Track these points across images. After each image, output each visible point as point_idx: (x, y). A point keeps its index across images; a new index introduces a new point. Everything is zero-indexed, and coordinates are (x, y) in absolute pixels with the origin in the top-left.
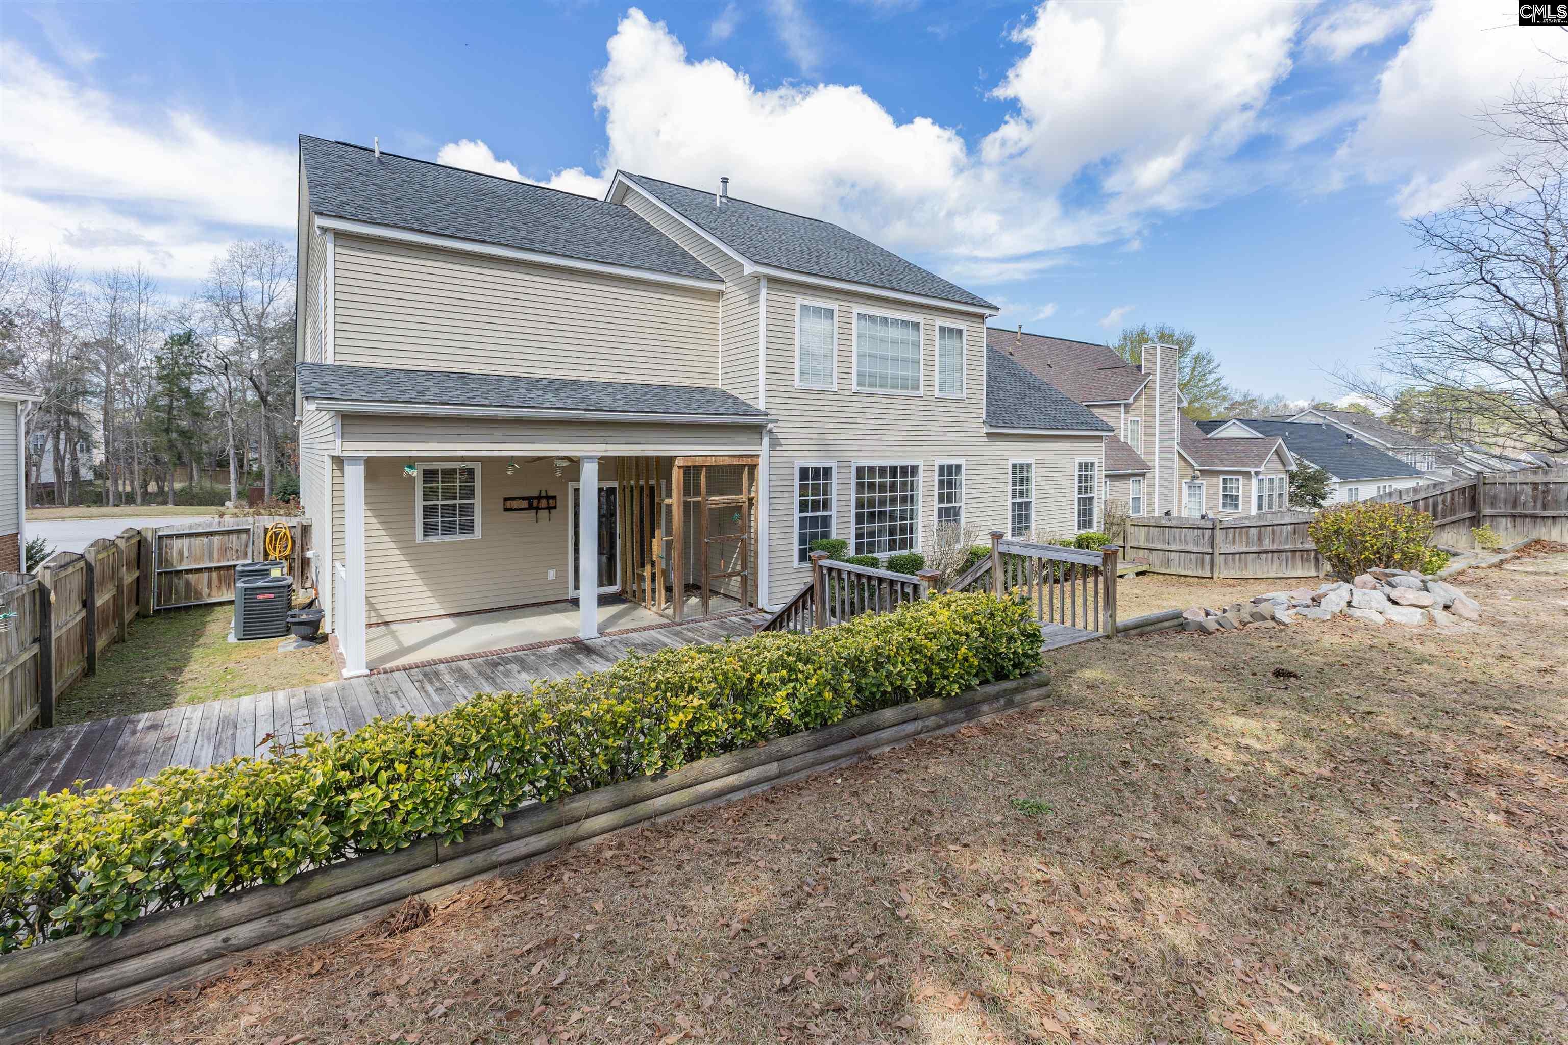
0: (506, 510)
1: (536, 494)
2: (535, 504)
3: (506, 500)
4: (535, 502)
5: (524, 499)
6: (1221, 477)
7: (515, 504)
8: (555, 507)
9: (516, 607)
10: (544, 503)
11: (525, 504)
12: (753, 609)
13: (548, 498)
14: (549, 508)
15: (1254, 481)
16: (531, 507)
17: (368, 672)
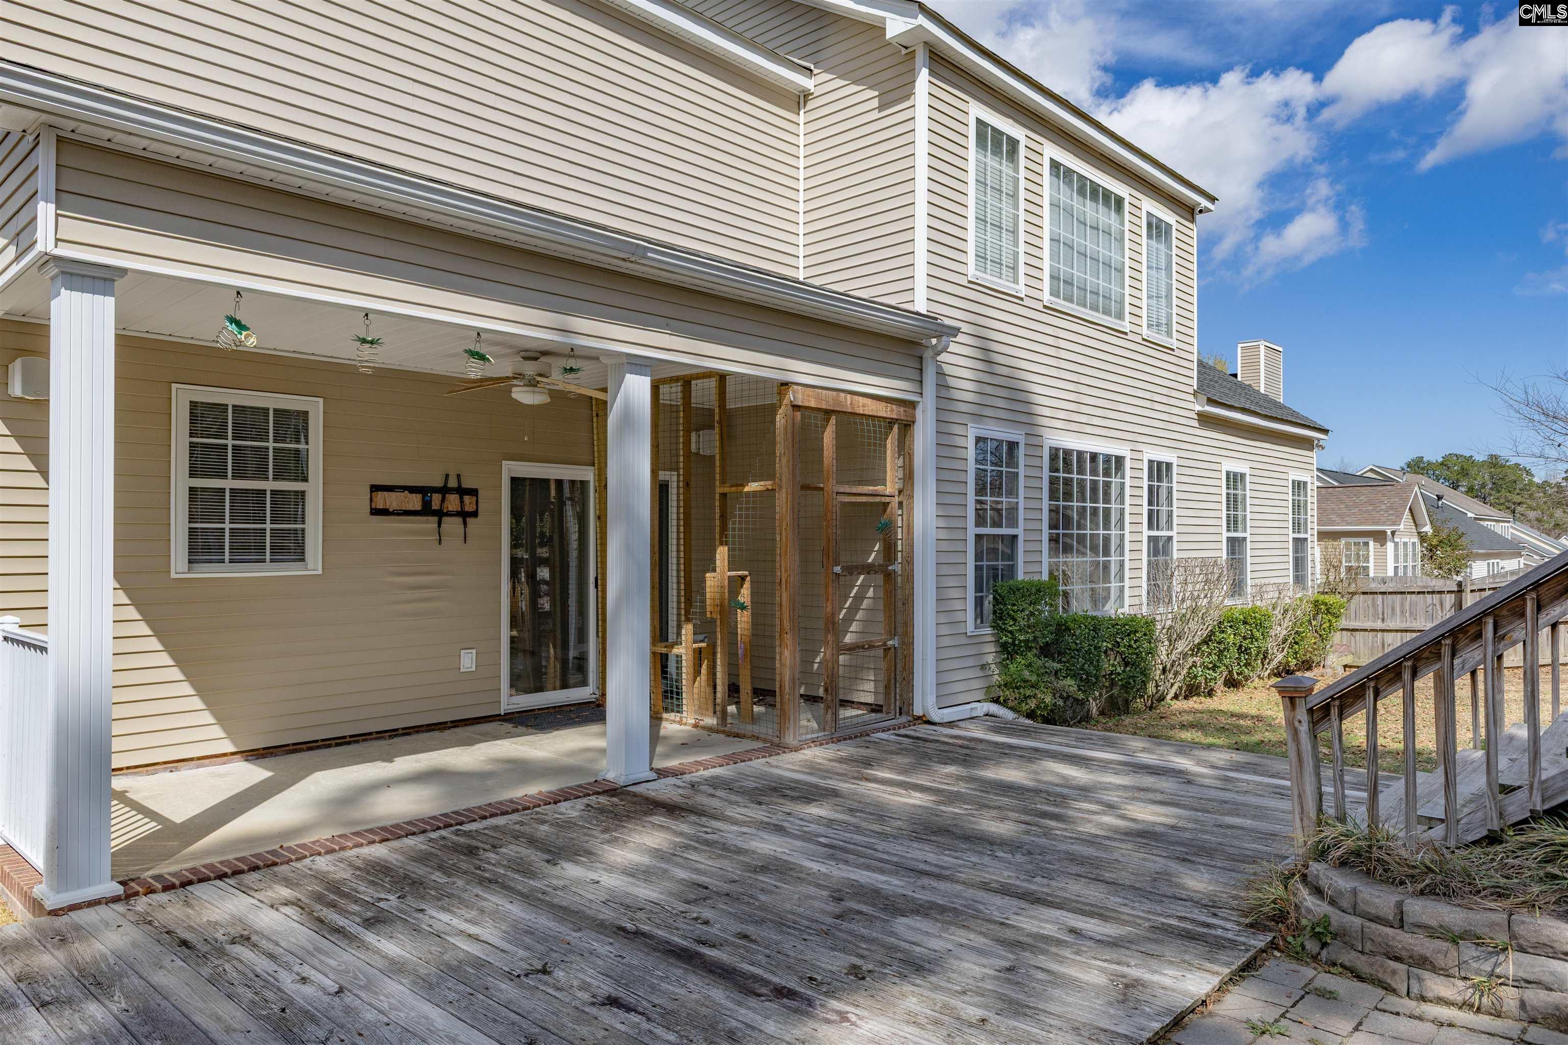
0: (375, 512)
1: (438, 483)
2: (436, 505)
3: (375, 488)
4: (436, 499)
5: (413, 490)
6: (1343, 541)
7: (393, 501)
8: (475, 514)
9: (394, 733)
10: (453, 502)
11: (414, 502)
12: (904, 719)
13: (462, 492)
14: (465, 515)
15: (1390, 546)
16: (426, 510)
17: (119, 890)
